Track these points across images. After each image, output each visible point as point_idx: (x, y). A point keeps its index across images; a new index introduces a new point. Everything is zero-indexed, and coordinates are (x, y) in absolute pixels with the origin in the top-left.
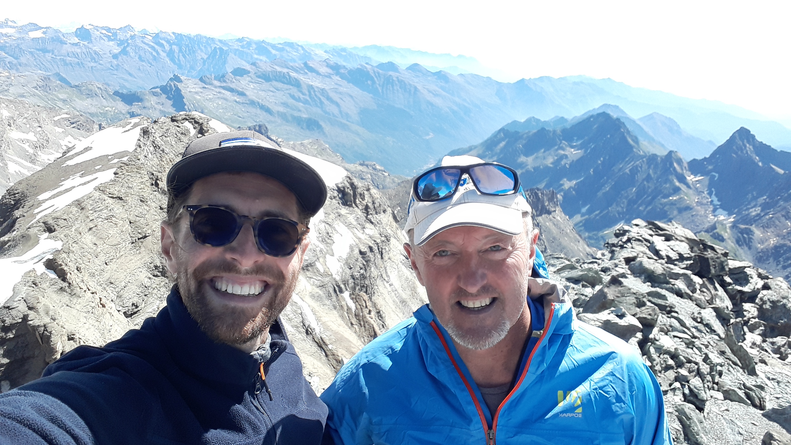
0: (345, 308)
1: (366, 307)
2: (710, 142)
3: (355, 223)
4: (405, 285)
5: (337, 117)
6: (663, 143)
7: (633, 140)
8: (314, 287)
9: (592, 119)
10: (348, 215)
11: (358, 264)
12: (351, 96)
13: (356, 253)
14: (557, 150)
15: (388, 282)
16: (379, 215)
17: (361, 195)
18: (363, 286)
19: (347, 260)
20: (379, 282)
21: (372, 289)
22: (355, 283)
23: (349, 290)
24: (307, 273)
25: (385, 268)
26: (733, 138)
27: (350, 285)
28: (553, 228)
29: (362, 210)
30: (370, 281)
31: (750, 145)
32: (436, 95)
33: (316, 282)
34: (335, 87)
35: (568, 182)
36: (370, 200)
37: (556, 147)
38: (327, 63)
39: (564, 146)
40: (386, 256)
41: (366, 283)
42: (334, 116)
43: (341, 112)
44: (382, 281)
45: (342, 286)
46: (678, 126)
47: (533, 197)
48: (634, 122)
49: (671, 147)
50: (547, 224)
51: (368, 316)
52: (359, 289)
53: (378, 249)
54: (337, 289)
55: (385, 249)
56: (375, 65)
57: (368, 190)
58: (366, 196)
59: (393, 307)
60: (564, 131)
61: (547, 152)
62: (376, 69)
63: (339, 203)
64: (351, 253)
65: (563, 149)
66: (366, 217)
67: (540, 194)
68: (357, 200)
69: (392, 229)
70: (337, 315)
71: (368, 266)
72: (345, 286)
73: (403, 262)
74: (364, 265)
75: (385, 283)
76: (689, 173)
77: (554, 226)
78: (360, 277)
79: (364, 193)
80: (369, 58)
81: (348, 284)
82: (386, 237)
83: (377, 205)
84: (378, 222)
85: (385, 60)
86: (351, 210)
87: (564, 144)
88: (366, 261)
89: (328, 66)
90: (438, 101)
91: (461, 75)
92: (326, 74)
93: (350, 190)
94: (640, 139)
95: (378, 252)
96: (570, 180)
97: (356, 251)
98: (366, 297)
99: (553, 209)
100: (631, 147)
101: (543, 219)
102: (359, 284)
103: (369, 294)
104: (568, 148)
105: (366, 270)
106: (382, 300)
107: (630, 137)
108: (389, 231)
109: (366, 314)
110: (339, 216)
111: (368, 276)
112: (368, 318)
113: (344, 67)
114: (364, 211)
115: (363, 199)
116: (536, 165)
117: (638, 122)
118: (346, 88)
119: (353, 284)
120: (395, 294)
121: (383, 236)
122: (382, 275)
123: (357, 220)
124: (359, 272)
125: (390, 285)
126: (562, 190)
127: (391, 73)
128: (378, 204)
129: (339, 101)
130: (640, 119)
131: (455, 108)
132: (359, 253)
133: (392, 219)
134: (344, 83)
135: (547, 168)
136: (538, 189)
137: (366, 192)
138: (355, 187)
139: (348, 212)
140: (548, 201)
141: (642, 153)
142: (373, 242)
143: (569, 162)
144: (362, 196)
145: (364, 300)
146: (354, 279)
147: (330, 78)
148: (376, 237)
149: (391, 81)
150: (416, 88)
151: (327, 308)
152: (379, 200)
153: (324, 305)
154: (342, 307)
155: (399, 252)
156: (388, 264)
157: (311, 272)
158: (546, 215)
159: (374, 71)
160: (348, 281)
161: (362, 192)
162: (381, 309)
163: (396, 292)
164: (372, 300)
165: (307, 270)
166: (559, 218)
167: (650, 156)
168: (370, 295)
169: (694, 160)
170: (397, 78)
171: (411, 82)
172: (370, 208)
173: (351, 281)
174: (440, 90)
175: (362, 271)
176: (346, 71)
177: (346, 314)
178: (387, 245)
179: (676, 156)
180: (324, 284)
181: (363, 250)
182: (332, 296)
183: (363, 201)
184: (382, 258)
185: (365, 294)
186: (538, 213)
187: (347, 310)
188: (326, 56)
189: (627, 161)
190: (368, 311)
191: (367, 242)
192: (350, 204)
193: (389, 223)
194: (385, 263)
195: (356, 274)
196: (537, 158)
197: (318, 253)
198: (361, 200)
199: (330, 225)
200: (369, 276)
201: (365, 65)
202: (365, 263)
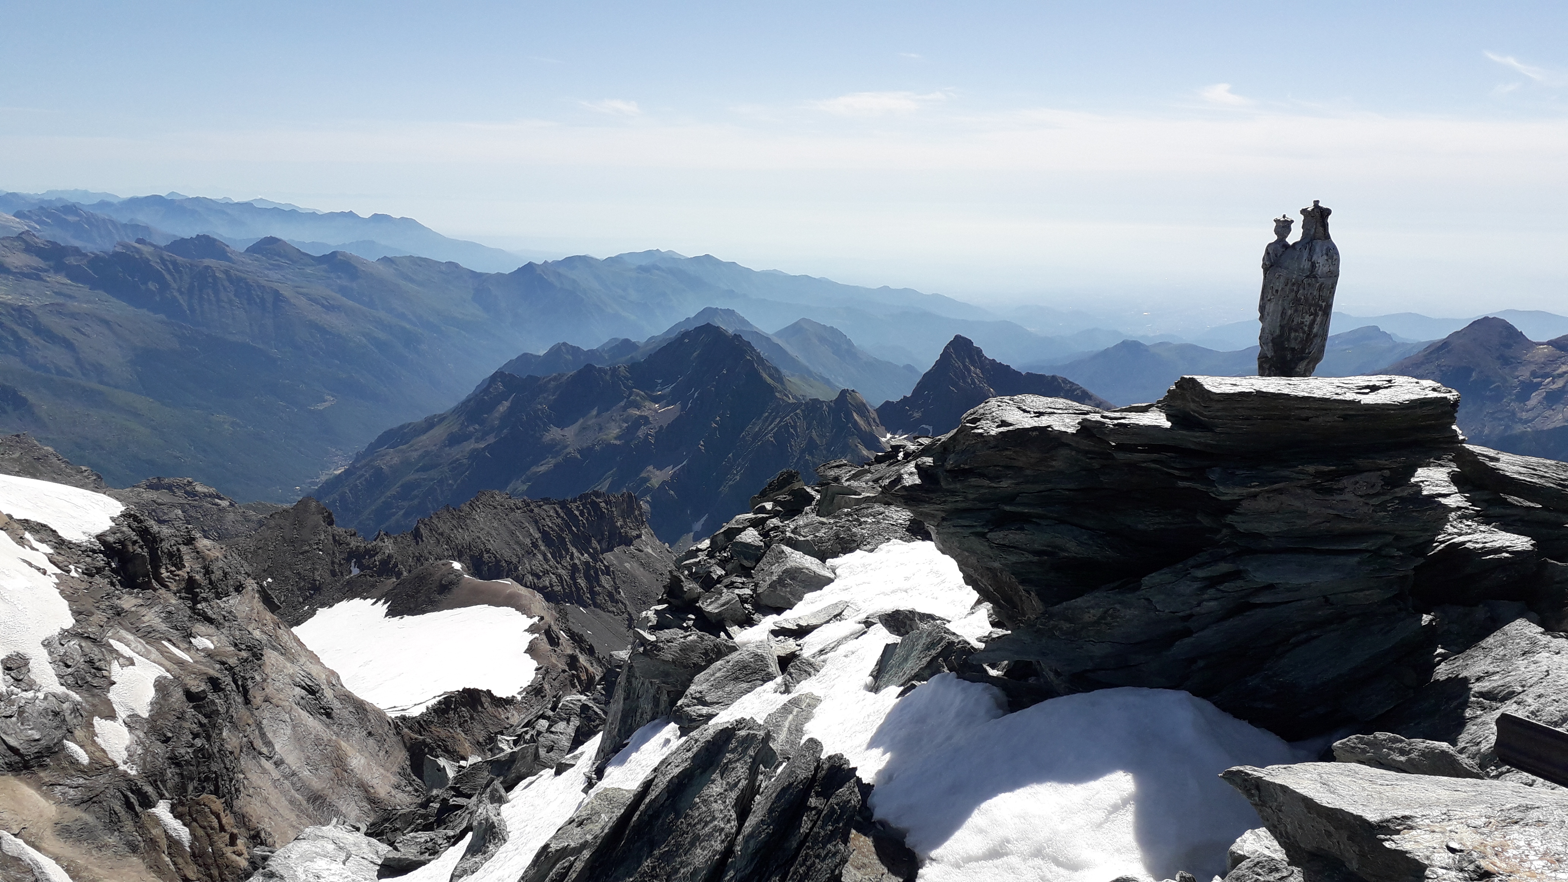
0: (164, 844)
1: (222, 828)
2: (909, 368)
3: (163, 627)
4: (316, 757)
5: (70, 376)
6: (827, 376)
7: (771, 376)
8: (66, 807)
9: (686, 341)
10: (143, 611)
11: (187, 725)
12: (106, 323)
13: (178, 700)
14: (625, 408)
15: (269, 758)
16: (224, 599)
17: (170, 555)
18: (207, 779)
19: (152, 719)
20: (245, 762)
21: (231, 781)
22: (181, 774)
23: (167, 795)
24: (42, 774)
25: (259, 725)
26: (945, 355)
27: (170, 784)
28: (639, 572)
29: (179, 591)
30: (223, 761)
31: (975, 367)
32: (330, 308)
33: (72, 792)
34: (56, 301)
35: (658, 473)
36: (197, 567)
37: (622, 404)
38: (24, 241)
39: (638, 398)
40: (257, 697)
41: (214, 769)
42: (59, 372)
43: (78, 361)
44: (254, 758)
45: (149, 789)
46: (849, 342)
47: (589, 514)
48: (768, 339)
49: (843, 384)
50: (627, 565)
51: (228, 851)
52: (195, 788)
53: (235, 682)
54: (133, 798)
55: (253, 678)
56: (163, 243)
57: (190, 541)
58: (186, 557)
59: (292, 817)
60: (633, 367)
61: (606, 415)
62: (166, 254)
63: (112, 584)
64: (162, 702)
65: (638, 407)
66: (193, 609)
67: (603, 505)
68: (163, 571)
69: (265, 629)
70: (143, 867)
71: (214, 726)
72: (157, 788)
73: (302, 702)
74: (201, 725)
75: (263, 761)
76: (882, 429)
77: (642, 569)
78: (196, 757)
79: (178, 550)
80: (146, 228)
81: (164, 782)
82: (249, 648)
83: (217, 575)
84: (225, 617)
85: (188, 230)
86: (150, 596)
87: (638, 395)
88: (205, 715)
89: (30, 249)
90: (336, 322)
91: (387, 260)
92: (25, 270)
93: (141, 547)
94: (785, 372)
95: (235, 689)
96: (660, 467)
97: (178, 695)
98: (217, 804)
99: (634, 533)
100: (771, 389)
101: (617, 558)
102: (195, 775)
103: (224, 796)
104: (647, 403)
105: (208, 738)
106: (259, 804)
107: (764, 370)
108: (257, 634)
109: (222, 845)
110: (119, 615)
111: (215, 751)
112: (229, 854)
113: (77, 251)
114: (183, 595)
115: (180, 566)
116: (585, 445)
117: (776, 340)
118: (88, 302)
119: (177, 779)
120: (293, 784)
121: (243, 647)
122: (251, 743)
123: (167, 618)
124: (192, 746)
125: (275, 763)
126: (648, 490)
127: (207, 262)
128: (221, 572)
129: (70, 335)
130: (779, 334)
131: (382, 335)
132: (184, 698)
133: (261, 604)
134: (82, 290)
135: (609, 447)
136: (597, 494)
137: (183, 548)
138: (154, 538)
139: (140, 601)
140: (623, 517)
141: (792, 400)
142: (218, 666)
143: (652, 432)
144: (177, 560)
145: (212, 812)
146: (178, 765)
147: (39, 278)
148: (224, 654)
149: (210, 280)
150: (277, 295)
151: (110, 853)
152: (220, 564)
153: (99, 848)
154: (152, 843)
155: (288, 680)
156: (266, 716)
157: (54, 770)
158: (623, 547)
159: (162, 260)
160: (162, 773)
161: (175, 548)
162: (260, 826)
163: (295, 779)
164: (235, 809)
165: (41, 766)
166: (650, 551)
167: (807, 403)
168: (228, 796)
169: (887, 403)
170: (226, 272)
171: (262, 282)
172: (199, 586)
173: (170, 772)
174: (339, 296)
175: (198, 742)
176: (85, 261)
177: (167, 859)
178: (257, 667)
179: (854, 398)
180: (94, 793)
181: (194, 689)
182: (123, 818)
183: (179, 569)
184: (247, 702)
185: (213, 797)
186: (604, 546)
187: (169, 847)
188: (19, 226)
189: (767, 418)
190: (228, 836)
191: (202, 667)
192: (144, 583)
193: (255, 616)
194: (256, 713)
195: (183, 751)
196: (584, 429)
197: (68, 718)
198: (173, 569)
199: (94, 641)
200: (220, 751)
201: (137, 245)
202: (205, 721)
